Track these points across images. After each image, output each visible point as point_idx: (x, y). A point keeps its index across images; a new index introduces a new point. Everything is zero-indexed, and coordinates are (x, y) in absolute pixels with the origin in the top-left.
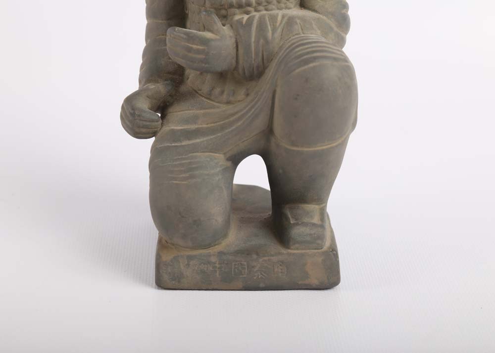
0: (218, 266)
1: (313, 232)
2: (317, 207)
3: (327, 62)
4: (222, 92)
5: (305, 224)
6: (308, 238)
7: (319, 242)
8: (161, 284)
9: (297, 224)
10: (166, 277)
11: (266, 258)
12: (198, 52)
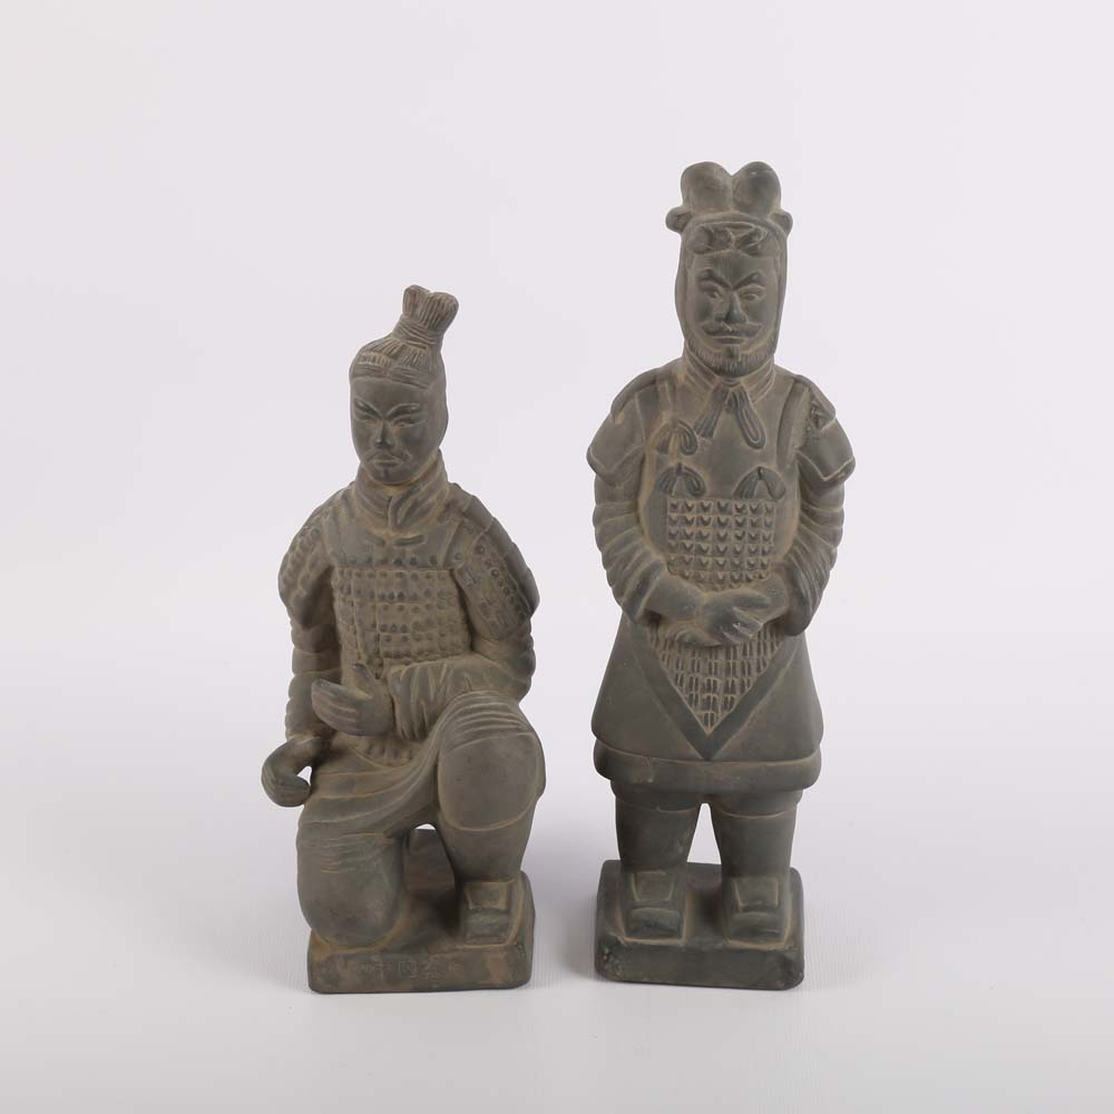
0: (381, 965)
1: (494, 921)
2: (503, 884)
3: (494, 738)
4: (383, 751)
5: (485, 911)
6: (486, 931)
7: (503, 934)
8: (315, 988)
9: (476, 911)
10: (320, 980)
11: (439, 956)
12: (348, 715)
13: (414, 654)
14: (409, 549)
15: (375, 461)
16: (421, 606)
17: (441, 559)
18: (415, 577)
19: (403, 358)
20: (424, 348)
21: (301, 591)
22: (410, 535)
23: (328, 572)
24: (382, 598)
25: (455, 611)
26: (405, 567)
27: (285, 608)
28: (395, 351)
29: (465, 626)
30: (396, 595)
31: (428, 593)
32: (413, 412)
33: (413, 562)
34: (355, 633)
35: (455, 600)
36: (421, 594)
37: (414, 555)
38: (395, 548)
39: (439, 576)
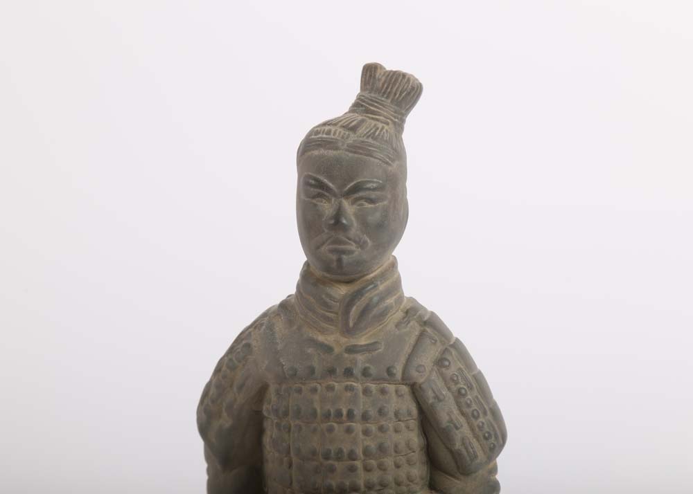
13: (363, 488)
14: (360, 358)
15: (325, 248)
16: (373, 428)
17: (398, 371)
18: (366, 391)
19: (362, 130)
20: (388, 124)
21: (226, 422)
22: (363, 341)
23: (262, 391)
24: (327, 416)
25: (415, 439)
26: (357, 380)
28: (353, 124)
29: (424, 458)
30: (345, 412)
31: (381, 412)
32: (374, 189)
33: (365, 373)
34: (290, 466)
35: (414, 424)
36: (373, 412)
37: (367, 365)
38: (346, 355)
39: (397, 391)
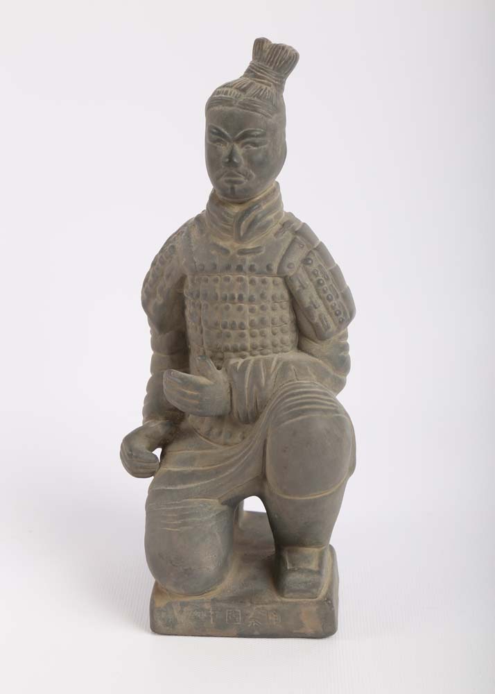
0: (211, 612)
1: (308, 579)
2: (316, 550)
3: (317, 415)
4: (220, 433)
5: (301, 571)
6: (302, 587)
7: (314, 590)
8: (156, 629)
9: (293, 570)
10: (160, 623)
11: (260, 606)
12: (192, 397)
13: (249, 348)
14: (248, 258)
15: (222, 179)
16: (257, 307)
17: (275, 267)
18: (252, 282)
19: (250, 91)
20: (270, 86)
21: (159, 300)
22: (250, 246)
23: (182, 281)
24: (225, 299)
25: (287, 315)
26: (245, 273)
27: (145, 316)
28: (245, 86)
29: (294, 328)
30: (237, 296)
31: (262, 296)
32: (258, 136)
33: (252, 269)
34: (202, 332)
35: (286, 304)
36: (256, 296)
37: (253, 263)
38: (238, 256)
39: (274, 282)
